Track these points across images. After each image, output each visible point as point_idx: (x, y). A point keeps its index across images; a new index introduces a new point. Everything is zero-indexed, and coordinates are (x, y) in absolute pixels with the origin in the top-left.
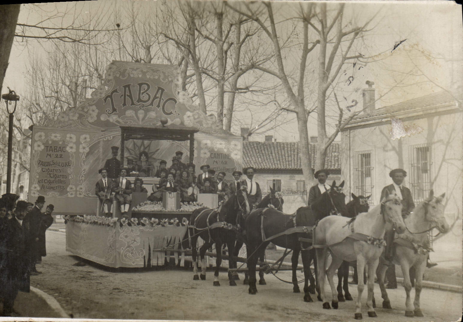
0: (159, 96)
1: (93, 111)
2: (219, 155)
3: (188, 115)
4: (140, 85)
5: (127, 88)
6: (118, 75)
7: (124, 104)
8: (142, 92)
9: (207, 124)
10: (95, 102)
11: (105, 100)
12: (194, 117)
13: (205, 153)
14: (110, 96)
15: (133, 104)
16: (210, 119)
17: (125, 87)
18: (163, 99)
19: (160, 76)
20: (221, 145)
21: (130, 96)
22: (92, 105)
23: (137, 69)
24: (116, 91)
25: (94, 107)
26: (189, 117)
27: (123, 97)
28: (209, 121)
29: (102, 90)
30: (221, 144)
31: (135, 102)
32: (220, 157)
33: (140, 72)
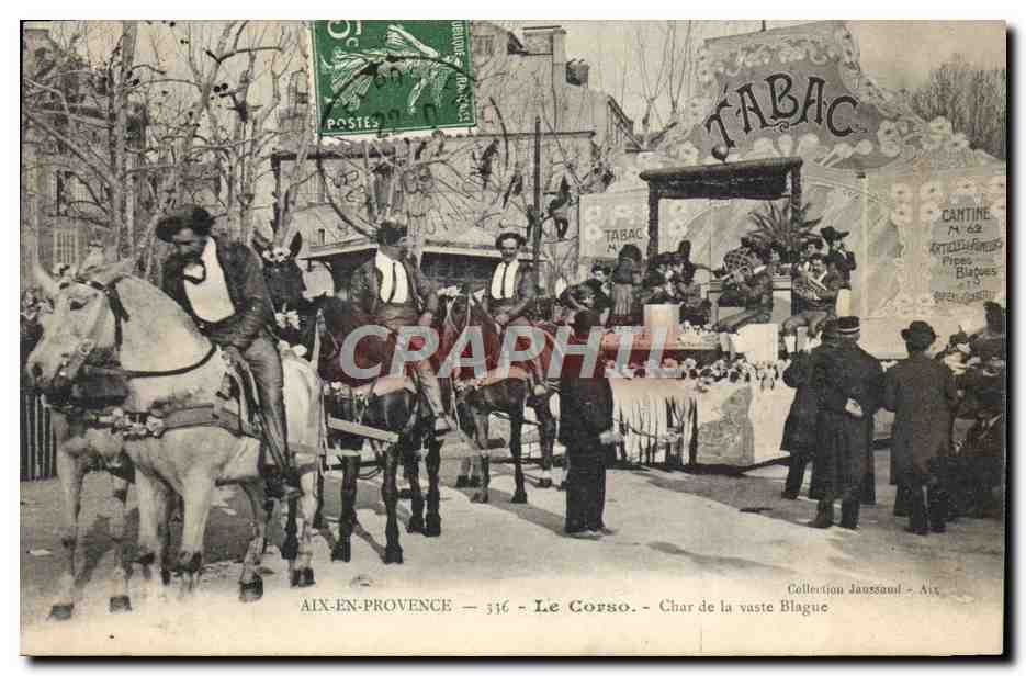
0: (816, 98)
1: (688, 152)
2: (962, 213)
3: (886, 128)
4: (771, 79)
5: (746, 94)
6: (721, 70)
7: (747, 129)
8: (777, 95)
9: (932, 142)
10: (687, 135)
11: (708, 127)
12: (900, 132)
13: (930, 212)
14: (716, 117)
15: (764, 124)
16: (935, 130)
17: (740, 92)
18: (825, 103)
19: (808, 53)
20: (966, 190)
21: (756, 109)
22: (682, 142)
23: (758, 47)
24: (724, 104)
25: (688, 146)
26: (888, 132)
27: (741, 114)
28: (935, 134)
29: (697, 108)
30: (966, 187)
31: (769, 121)
32: (965, 218)
33: (765, 53)
